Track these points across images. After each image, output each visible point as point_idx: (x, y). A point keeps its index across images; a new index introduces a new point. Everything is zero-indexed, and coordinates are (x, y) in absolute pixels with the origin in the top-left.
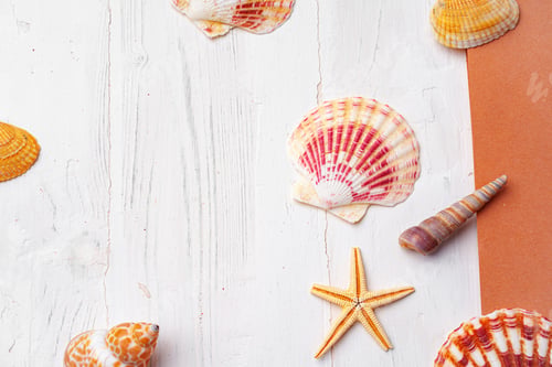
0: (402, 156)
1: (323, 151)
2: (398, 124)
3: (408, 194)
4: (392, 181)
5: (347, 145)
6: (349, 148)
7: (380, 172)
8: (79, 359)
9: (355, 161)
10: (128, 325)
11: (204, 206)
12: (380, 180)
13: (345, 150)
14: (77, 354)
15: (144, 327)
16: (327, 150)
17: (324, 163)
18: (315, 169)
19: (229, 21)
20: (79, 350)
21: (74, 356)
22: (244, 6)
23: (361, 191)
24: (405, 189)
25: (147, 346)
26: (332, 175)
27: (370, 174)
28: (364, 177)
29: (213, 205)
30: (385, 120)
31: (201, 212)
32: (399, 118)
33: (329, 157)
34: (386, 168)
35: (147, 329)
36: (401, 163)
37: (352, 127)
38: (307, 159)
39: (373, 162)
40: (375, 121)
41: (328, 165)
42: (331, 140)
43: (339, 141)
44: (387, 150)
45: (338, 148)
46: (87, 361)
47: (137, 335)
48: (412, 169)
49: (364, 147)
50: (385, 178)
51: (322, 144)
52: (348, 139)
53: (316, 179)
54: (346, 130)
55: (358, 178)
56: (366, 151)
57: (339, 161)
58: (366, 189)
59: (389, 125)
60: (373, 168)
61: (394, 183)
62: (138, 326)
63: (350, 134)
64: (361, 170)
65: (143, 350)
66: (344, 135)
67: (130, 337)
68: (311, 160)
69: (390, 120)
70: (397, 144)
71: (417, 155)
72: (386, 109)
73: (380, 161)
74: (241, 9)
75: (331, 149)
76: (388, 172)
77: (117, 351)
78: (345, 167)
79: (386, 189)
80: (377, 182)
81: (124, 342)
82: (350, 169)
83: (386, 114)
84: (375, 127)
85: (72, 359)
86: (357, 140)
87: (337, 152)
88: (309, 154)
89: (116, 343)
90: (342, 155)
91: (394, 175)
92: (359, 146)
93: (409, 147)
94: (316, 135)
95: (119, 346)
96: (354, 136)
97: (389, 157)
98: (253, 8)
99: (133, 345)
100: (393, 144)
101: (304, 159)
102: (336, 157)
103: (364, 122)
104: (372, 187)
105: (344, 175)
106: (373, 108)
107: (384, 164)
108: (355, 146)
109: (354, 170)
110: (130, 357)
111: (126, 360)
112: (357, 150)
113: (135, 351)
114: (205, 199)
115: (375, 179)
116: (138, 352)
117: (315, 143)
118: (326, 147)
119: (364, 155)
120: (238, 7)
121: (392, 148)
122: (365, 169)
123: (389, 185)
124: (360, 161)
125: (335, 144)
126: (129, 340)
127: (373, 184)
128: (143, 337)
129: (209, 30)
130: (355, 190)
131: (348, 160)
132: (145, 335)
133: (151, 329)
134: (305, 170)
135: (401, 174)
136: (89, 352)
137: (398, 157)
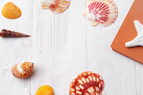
0: (112, 16)
1: (94, 6)
2: (115, 9)
3: (109, 26)
4: (106, 20)
5: (100, 7)
6: (100, 8)
7: (104, 17)
8: (14, 70)
9: (100, 12)
10: (26, 63)
11: (55, 32)
12: (104, 19)
13: (99, 8)
14: (14, 69)
15: (30, 63)
16: (95, 7)
17: (93, 9)
18: (90, 10)
19: (48, 7)
20: (15, 68)
21: (13, 69)
22: (53, 5)
23: (98, 19)
24: (109, 24)
25: (30, 68)
26: (93, 12)
27: (102, 16)
28: (100, 16)
29: (58, 31)
30: (112, 6)
31: (55, 33)
32: (116, 7)
33: (95, 8)
34: (106, 17)
35: (31, 64)
36: (111, 18)
37: (104, 4)
38: (90, 6)
39: (104, 14)
40: (110, 5)
41: (93, 10)
42: (97, 5)
43: (99, 6)
44: (109, 13)
45: (98, 7)
46: (16, 71)
47: (28, 65)
48: (113, 20)
49: (104, 10)
50: (105, 19)
51: (95, 5)
52: (101, 6)
53: (89, 12)
54: (102, 4)
55: (99, 16)
56: (104, 11)
57: (96, 10)
58: (99, 19)
59: (113, 8)
60: (104, 15)
61: (107, 21)
62: (29, 63)
63: (102, 5)
64: (100, 14)
65: (29, 69)
66: (101, 5)
67: (26, 65)
68: (90, 7)
69: (114, 7)
70: (112, 13)
71: (116, 17)
72: (114, 4)
73: (106, 15)
74: (52, 5)
75: (96, 7)
76: (107, 18)
77: (23, 69)
78: (97, 12)
79: (104, 22)
80: (103, 19)
81: (25, 66)
82: (98, 13)
83: (113, 5)
84: (109, 7)
85: (13, 70)
86: (103, 7)
87: (97, 8)
88: (91, 5)
89: (23, 67)
90: (98, 9)
91: (108, 19)
92: (103, 9)
93: (115, 15)
94: (95, 2)
95: (24, 68)
96: (103, 6)
97: (109, 15)
98: (55, 6)
99: (27, 67)
100: (111, 12)
101: (89, 6)
102: (96, 9)
103: (107, 4)
104: (101, 20)
105: (96, 14)
106: (111, 2)
107: (106, 16)
108: (102, 8)
109: (99, 14)
110: (26, 70)
111: (25, 71)
112: (102, 10)
113: (27, 69)
114: (56, 30)
115: (103, 18)
116: (28, 69)
117: (93, 4)
118: (95, 6)
119: (103, 11)
120: (51, 4)
121: (110, 13)
122: (102, 15)
123: (105, 21)
124: (101, 12)
125: (97, 6)
126: (26, 66)
127: (102, 19)
128: (29, 66)
129: (43, 6)
130: (97, 18)
131: (99, 11)
132: (30, 65)
133: (32, 64)
134: (88, 9)
135: (109, 20)
136: (17, 68)
137: (111, 16)
